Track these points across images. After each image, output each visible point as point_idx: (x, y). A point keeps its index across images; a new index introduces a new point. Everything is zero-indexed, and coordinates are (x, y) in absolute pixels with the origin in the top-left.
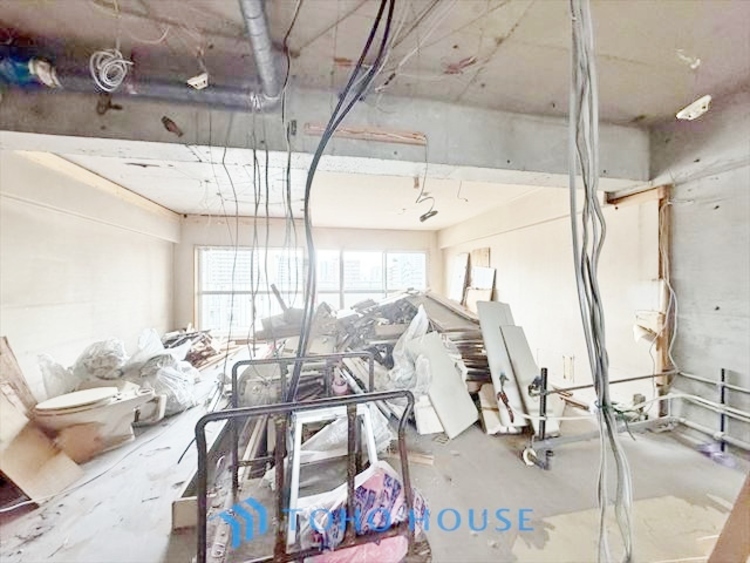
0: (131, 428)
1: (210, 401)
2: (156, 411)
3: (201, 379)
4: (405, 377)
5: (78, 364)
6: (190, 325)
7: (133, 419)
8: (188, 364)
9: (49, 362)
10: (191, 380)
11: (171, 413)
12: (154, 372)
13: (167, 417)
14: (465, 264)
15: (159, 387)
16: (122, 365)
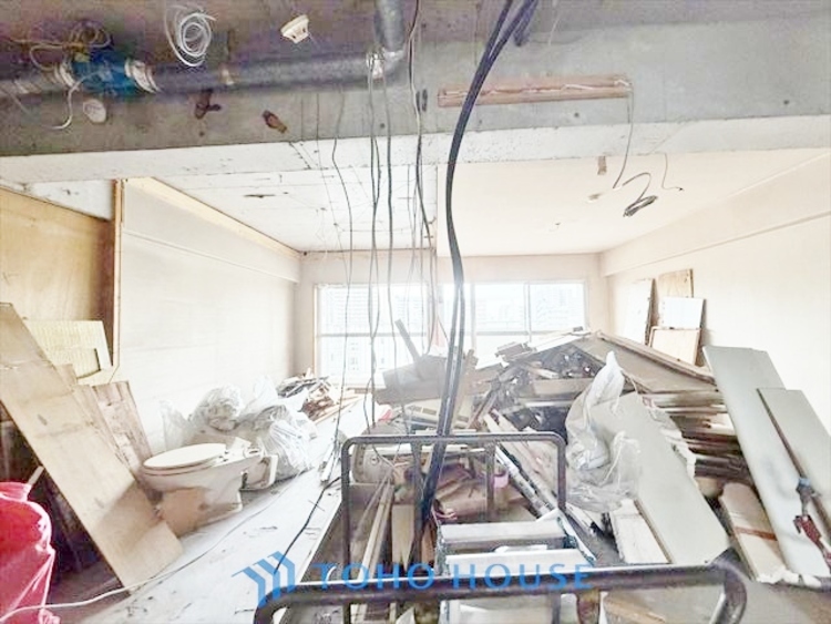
0: (239, 495)
1: (325, 464)
2: (266, 475)
3: (318, 434)
4: (593, 465)
5: (196, 412)
6: (309, 370)
7: (240, 484)
8: (304, 416)
9: (169, 409)
10: (306, 437)
11: (281, 478)
12: (267, 426)
13: (278, 482)
14: (649, 295)
15: (270, 445)
16: (236, 415)
